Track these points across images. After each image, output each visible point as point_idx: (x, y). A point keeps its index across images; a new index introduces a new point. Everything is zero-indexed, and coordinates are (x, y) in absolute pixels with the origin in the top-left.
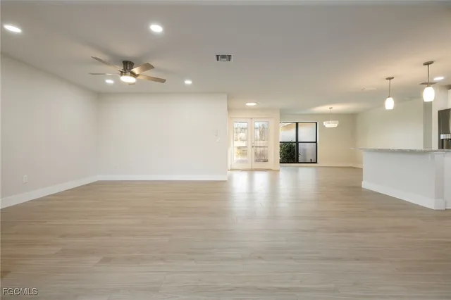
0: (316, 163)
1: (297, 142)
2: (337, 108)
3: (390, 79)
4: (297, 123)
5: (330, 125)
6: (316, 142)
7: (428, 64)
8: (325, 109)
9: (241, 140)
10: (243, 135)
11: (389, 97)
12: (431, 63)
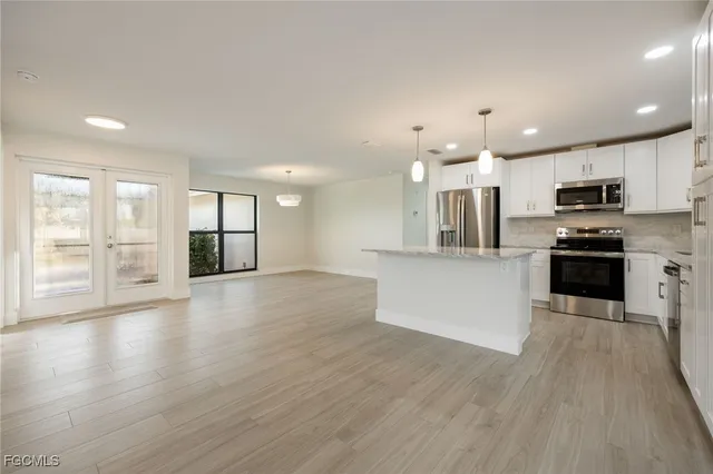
0: (255, 269)
1: (221, 232)
2: (300, 173)
3: (418, 129)
4: (220, 196)
5: (288, 201)
6: (255, 232)
7: (484, 113)
8: (278, 172)
9: (67, 222)
10: (71, 212)
11: (417, 160)
12: (488, 112)
